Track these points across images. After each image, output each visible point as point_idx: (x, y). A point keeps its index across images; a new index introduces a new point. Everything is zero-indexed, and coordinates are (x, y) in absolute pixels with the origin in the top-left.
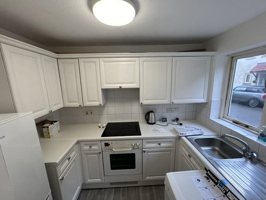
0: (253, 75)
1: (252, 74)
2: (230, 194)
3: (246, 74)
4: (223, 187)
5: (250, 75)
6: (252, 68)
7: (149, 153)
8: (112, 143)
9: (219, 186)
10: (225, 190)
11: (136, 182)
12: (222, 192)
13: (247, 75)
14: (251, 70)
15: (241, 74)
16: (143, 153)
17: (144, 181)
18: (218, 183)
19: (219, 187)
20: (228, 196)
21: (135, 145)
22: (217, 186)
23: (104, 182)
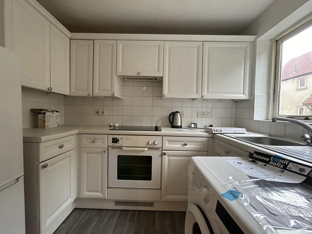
0: (307, 108)
1: (305, 106)
2: (292, 165)
3: (298, 107)
4: (280, 162)
5: (303, 108)
6: (304, 100)
7: (171, 158)
8: (122, 139)
9: (273, 162)
10: (282, 164)
11: (151, 204)
12: (279, 167)
13: (300, 109)
14: (304, 102)
15: (292, 107)
16: (163, 156)
17: (163, 202)
18: (271, 160)
19: (273, 164)
20: (290, 169)
21: (153, 144)
22: (270, 164)
23: (106, 198)
